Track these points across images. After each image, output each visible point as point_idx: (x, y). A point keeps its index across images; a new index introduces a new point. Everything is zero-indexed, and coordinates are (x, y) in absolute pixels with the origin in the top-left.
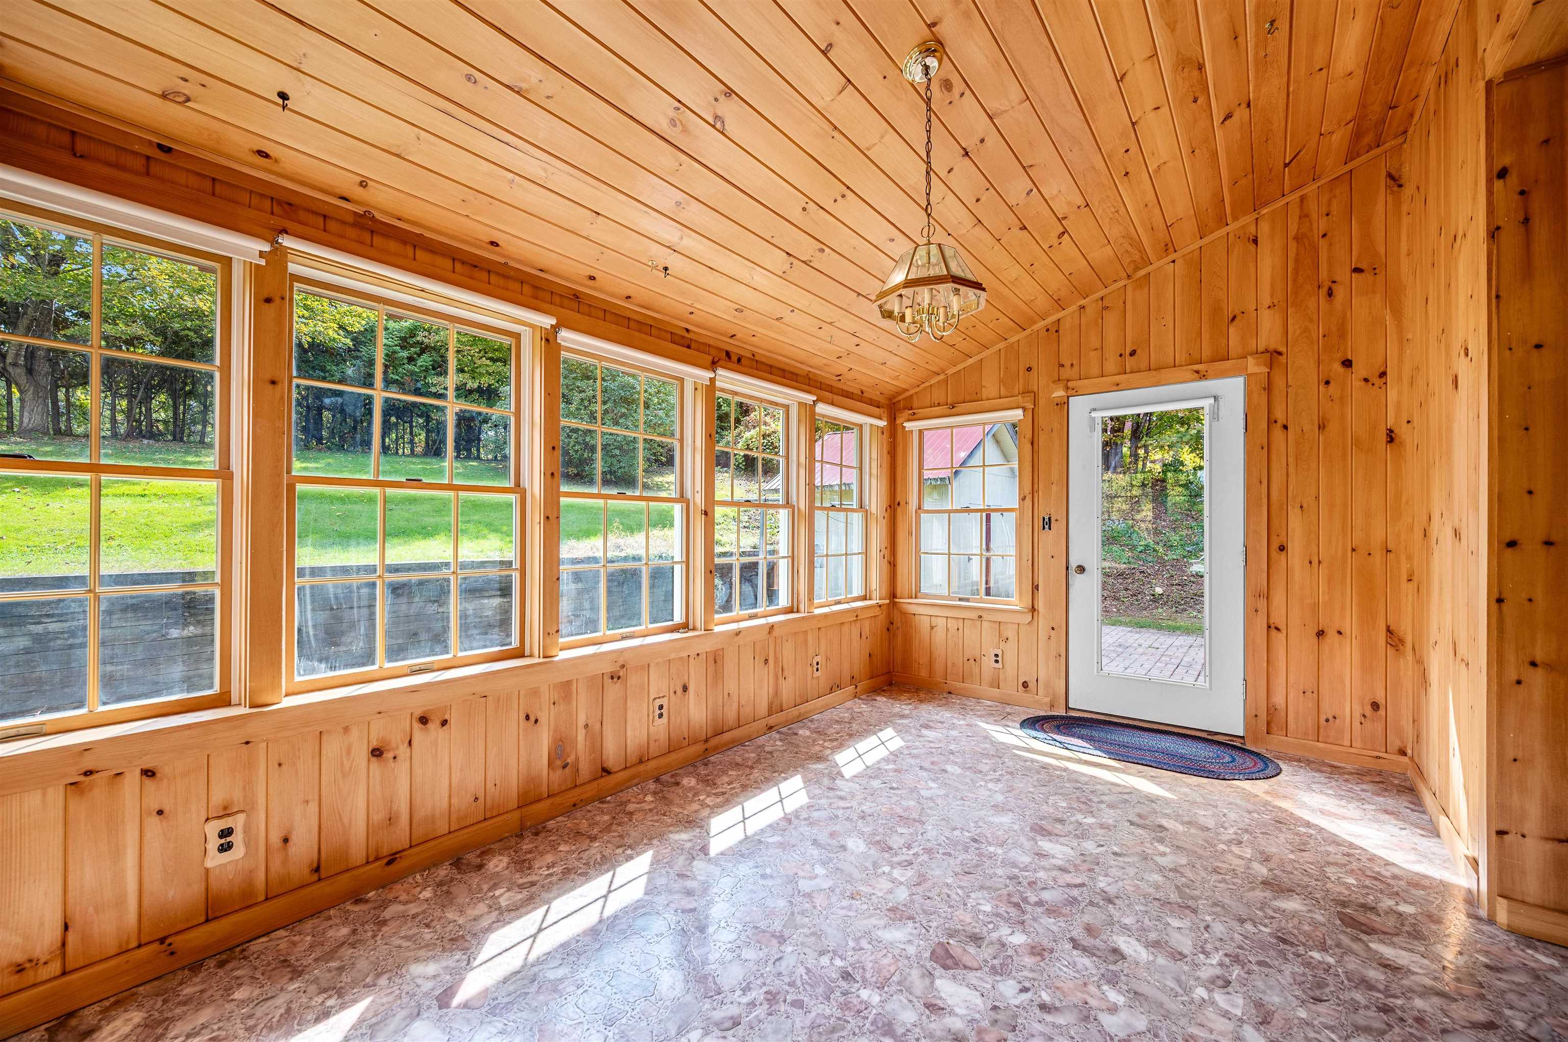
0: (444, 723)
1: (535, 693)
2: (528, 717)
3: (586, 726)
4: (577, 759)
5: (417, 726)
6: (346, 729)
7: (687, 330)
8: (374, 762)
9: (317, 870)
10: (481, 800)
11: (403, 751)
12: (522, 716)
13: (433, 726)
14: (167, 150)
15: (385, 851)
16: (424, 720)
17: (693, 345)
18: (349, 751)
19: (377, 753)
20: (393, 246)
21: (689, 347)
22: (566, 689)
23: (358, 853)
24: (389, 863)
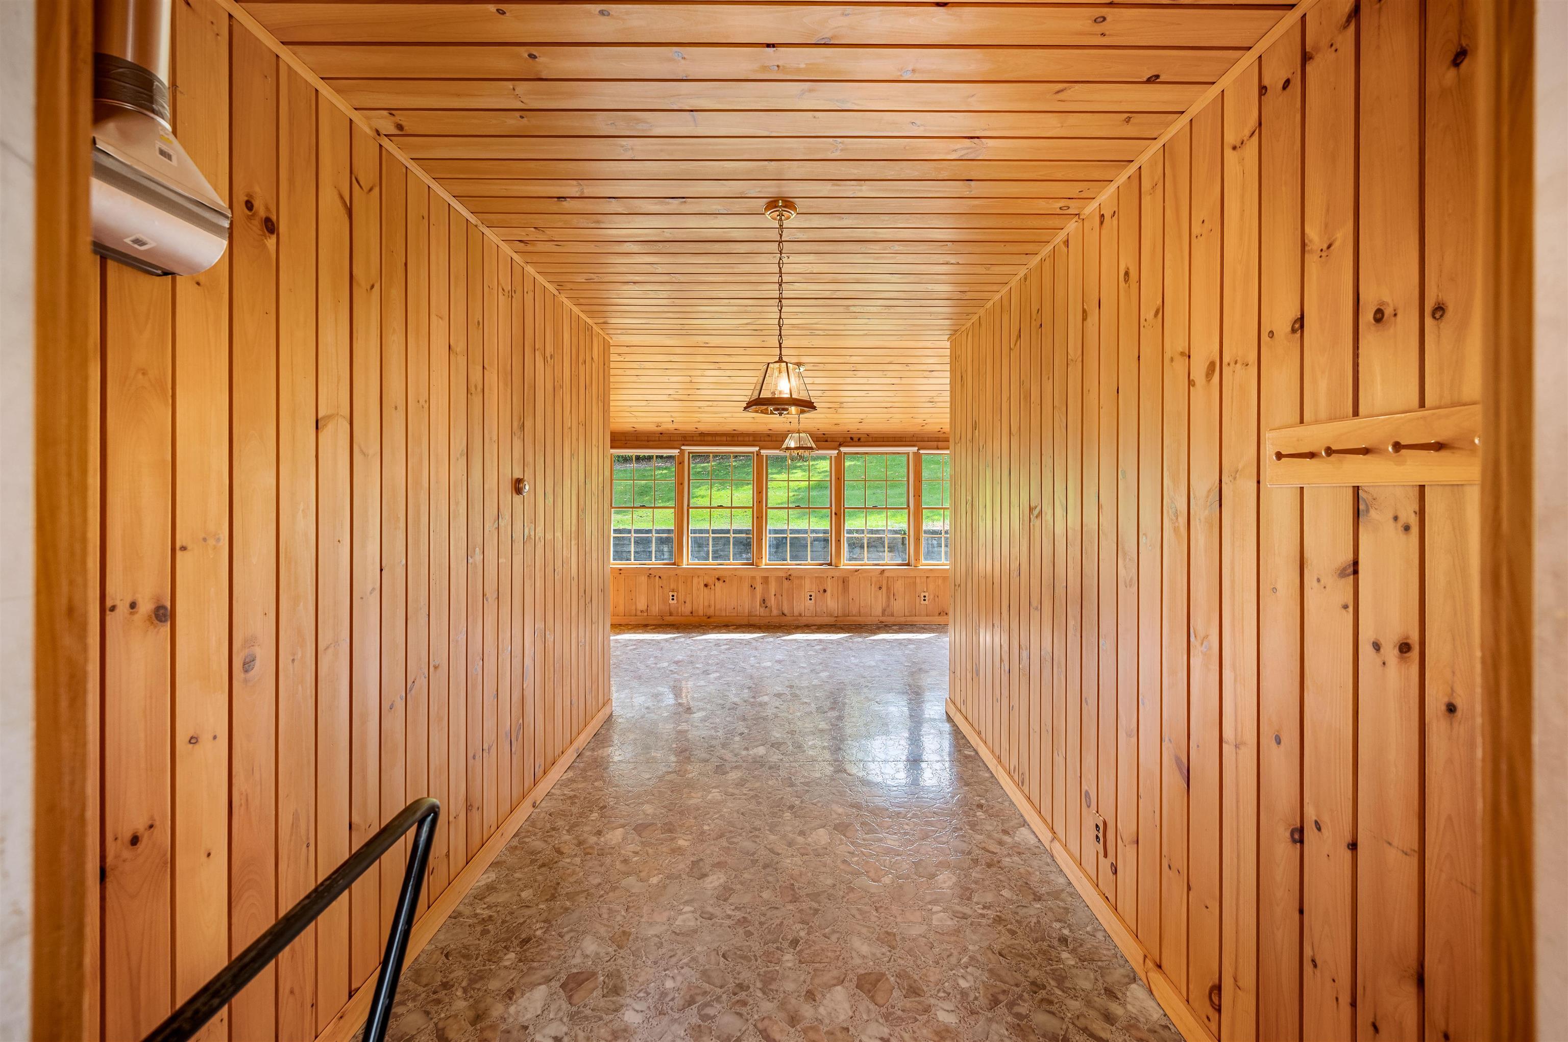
0: (724, 581)
1: (753, 578)
2: (752, 586)
3: (775, 595)
4: (771, 607)
5: (716, 581)
6: (698, 577)
7: (824, 434)
8: (705, 588)
9: (692, 613)
10: (736, 609)
11: (713, 587)
12: (750, 586)
13: (721, 582)
14: (661, 434)
15: (708, 614)
16: (718, 579)
17: (829, 440)
18: (699, 583)
19: (706, 585)
20: (710, 438)
21: (826, 441)
22: (766, 580)
23: (701, 613)
24: (709, 618)
